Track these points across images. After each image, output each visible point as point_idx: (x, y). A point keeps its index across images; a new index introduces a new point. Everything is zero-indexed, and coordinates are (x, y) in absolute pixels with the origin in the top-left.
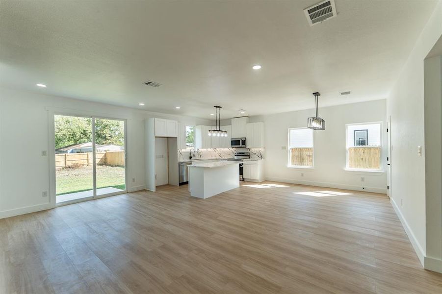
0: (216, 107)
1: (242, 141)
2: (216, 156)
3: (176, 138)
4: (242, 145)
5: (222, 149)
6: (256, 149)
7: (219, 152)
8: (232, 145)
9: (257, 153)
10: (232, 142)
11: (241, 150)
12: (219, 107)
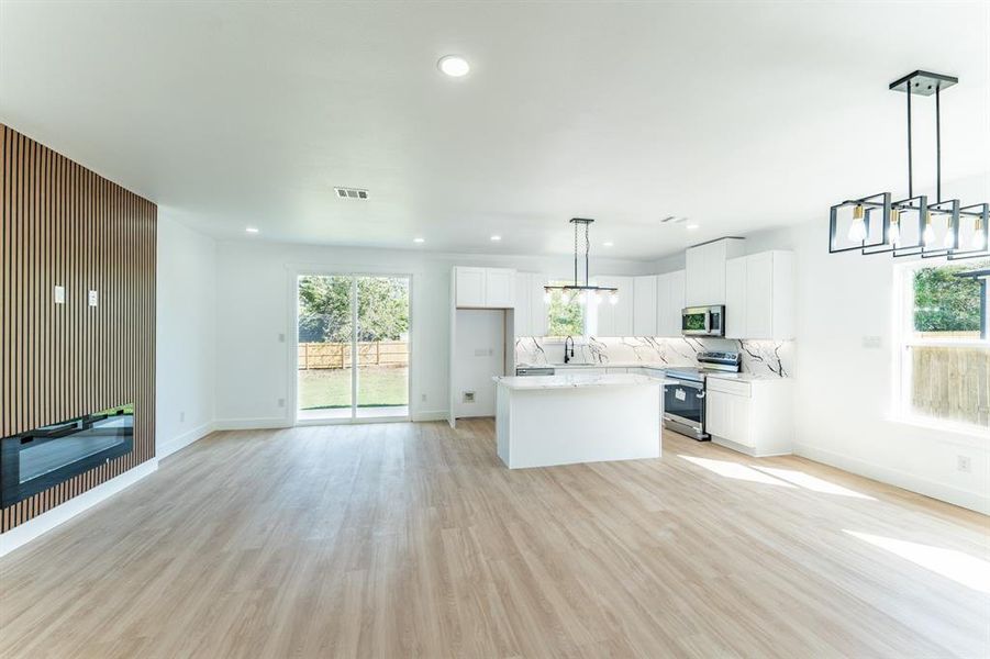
0: (576, 220)
1: (711, 316)
2: (653, 360)
3: (512, 309)
4: (711, 328)
5: (669, 339)
6: (762, 343)
7: (661, 349)
8: (685, 328)
9: (766, 358)
10: (685, 318)
11: (713, 346)
12: (587, 221)
